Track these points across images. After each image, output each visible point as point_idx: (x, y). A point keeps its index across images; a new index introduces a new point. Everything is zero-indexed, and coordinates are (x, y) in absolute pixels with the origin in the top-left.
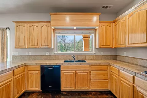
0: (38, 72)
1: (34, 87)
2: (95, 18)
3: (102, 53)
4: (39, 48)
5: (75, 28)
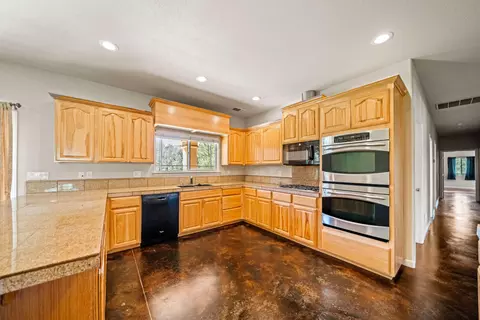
0: (135, 209)
1: (127, 238)
2: (216, 119)
3: (229, 173)
4: (126, 163)
5: (195, 131)
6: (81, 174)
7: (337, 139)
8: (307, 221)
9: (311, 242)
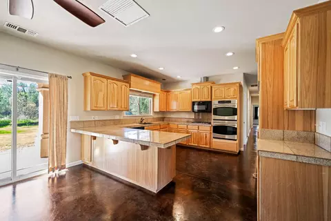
6: (93, 117)
7: (219, 102)
8: (206, 137)
9: (208, 146)
